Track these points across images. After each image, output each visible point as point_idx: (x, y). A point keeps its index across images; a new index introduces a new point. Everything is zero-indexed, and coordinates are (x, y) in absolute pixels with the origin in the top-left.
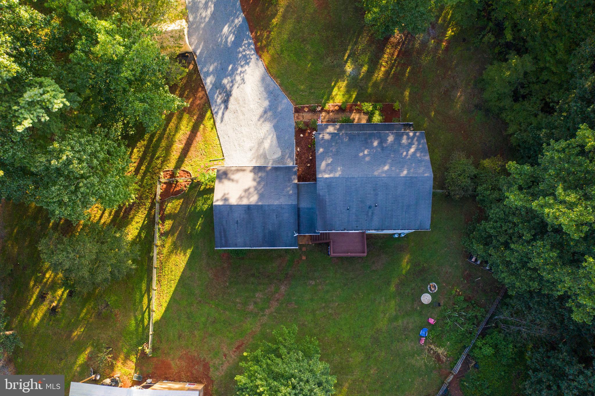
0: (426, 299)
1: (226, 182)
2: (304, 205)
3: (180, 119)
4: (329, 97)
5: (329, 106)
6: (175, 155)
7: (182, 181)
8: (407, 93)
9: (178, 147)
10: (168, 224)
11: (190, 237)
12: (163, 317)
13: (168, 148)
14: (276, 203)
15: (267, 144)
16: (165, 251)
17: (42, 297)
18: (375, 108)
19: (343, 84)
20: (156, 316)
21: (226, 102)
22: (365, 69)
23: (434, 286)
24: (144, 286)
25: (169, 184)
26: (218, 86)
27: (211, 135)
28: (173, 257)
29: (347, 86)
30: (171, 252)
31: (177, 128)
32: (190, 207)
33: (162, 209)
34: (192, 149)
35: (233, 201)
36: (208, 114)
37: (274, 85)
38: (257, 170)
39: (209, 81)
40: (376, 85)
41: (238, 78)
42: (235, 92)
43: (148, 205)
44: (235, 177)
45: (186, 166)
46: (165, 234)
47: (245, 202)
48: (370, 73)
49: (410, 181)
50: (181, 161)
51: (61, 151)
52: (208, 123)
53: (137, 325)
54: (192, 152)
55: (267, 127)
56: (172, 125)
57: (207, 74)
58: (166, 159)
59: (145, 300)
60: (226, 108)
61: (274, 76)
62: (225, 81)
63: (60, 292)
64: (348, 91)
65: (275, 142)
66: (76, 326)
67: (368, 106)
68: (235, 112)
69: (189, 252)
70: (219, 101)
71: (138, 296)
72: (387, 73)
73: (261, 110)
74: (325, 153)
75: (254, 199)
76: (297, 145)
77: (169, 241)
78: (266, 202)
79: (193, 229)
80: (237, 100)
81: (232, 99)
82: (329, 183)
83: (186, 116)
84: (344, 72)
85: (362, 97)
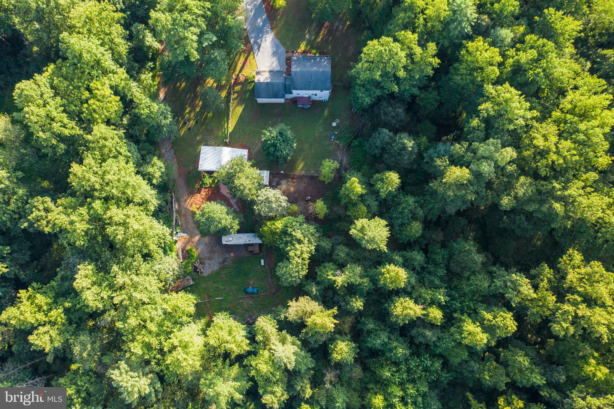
0: (334, 124)
1: (259, 75)
2: (287, 83)
3: (240, 55)
4: (299, 47)
5: (299, 51)
6: (238, 69)
7: (242, 79)
8: (330, 47)
9: (240, 65)
10: (236, 95)
11: (244, 100)
12: (233, 131)
13: (236, 66)
14: (277, 82)
15: (274, 65)
16: (234, 105)
17: (185, 124)
18: (317, 52)
19: (305, 43)
20: (230, 130)
21: (259, 48)
22: (313, 37)
23: (338, 121)
24: (225, 120)
25: (236, 79)
26: (255, 42)
27: (253, 61)
28: (237, 108)
29: (306, 43)
30: (236, 106)
31: (239, 59)
32: (245, 88)
33: (233, 89)
34: (245, 66)
35: (262, 81)
36: (252, 53)
37: (278, 42)
38: (270, 71)
39: (252, 41)
40: (318, 43)
41: (264, 39)
42: (262, 45)
43: (228, 88)
44: (262, 74)
45: (243, 73)
46: (234, 99)
47: (266, 81)
48: (316, 38)
49: (323, 72)
50: (241, 71)
51: (214, 53)
52: (251, 57)
53: (223, 134)
54: (245, 67)
55: (275, 59)
56: (237, 57)
57: (252, 38)
58: (234, 70)
59: (226, 124)
60: (259, 51)
61: (278, 39)
62: (258, 41)
63: (192, 122)
64: (307, 45)
65: (278, 64)
66: (198, 135)
67: (314, 51)
68: (262, 52)
69: (243, 106)
70: (256, 48)
71: (223, 123)
72: (322, 39)
73: (272, 52)
74: (294, 63)
75: (269, 81)
76: (286, 65)
77: (236, 102)
78: (274, 81)
79: (245, 96)
80: (263, 48)
81: (261, 47)
82: (296, 72)
83: (243, 54)
84: (305, 38)
85: (312, 48)
